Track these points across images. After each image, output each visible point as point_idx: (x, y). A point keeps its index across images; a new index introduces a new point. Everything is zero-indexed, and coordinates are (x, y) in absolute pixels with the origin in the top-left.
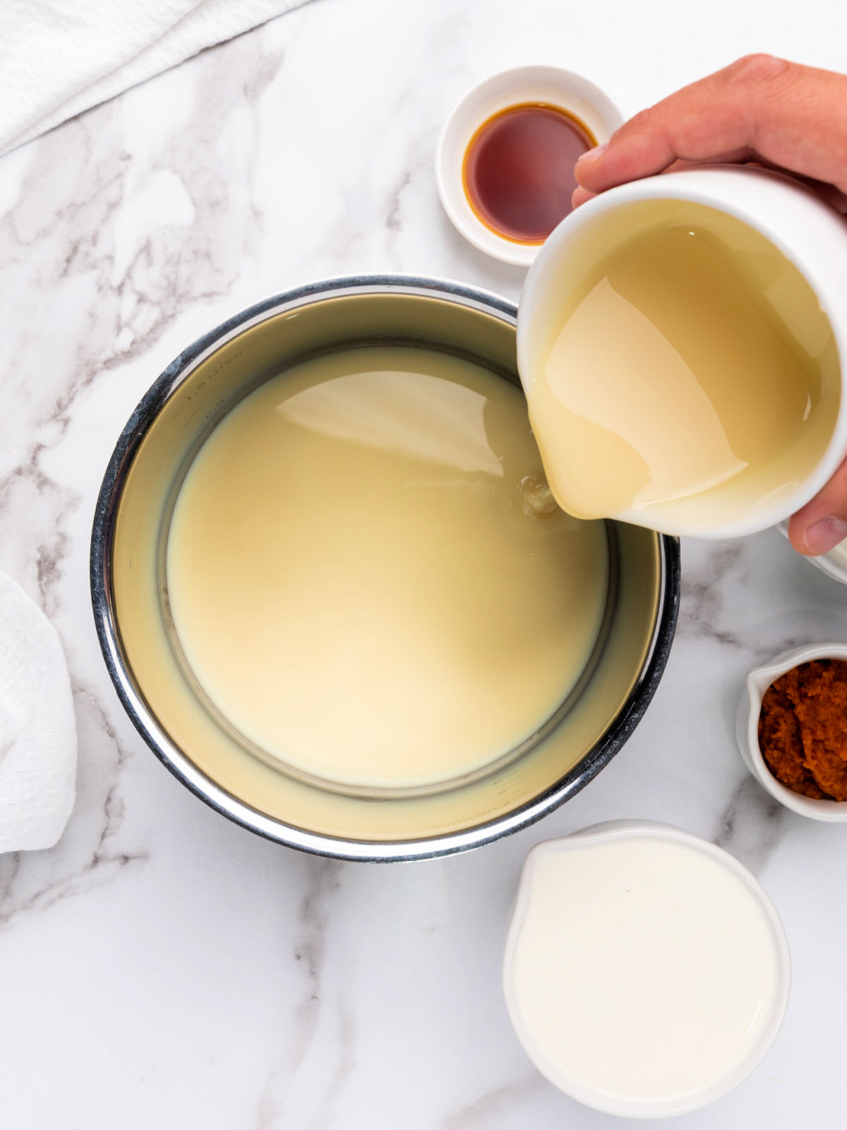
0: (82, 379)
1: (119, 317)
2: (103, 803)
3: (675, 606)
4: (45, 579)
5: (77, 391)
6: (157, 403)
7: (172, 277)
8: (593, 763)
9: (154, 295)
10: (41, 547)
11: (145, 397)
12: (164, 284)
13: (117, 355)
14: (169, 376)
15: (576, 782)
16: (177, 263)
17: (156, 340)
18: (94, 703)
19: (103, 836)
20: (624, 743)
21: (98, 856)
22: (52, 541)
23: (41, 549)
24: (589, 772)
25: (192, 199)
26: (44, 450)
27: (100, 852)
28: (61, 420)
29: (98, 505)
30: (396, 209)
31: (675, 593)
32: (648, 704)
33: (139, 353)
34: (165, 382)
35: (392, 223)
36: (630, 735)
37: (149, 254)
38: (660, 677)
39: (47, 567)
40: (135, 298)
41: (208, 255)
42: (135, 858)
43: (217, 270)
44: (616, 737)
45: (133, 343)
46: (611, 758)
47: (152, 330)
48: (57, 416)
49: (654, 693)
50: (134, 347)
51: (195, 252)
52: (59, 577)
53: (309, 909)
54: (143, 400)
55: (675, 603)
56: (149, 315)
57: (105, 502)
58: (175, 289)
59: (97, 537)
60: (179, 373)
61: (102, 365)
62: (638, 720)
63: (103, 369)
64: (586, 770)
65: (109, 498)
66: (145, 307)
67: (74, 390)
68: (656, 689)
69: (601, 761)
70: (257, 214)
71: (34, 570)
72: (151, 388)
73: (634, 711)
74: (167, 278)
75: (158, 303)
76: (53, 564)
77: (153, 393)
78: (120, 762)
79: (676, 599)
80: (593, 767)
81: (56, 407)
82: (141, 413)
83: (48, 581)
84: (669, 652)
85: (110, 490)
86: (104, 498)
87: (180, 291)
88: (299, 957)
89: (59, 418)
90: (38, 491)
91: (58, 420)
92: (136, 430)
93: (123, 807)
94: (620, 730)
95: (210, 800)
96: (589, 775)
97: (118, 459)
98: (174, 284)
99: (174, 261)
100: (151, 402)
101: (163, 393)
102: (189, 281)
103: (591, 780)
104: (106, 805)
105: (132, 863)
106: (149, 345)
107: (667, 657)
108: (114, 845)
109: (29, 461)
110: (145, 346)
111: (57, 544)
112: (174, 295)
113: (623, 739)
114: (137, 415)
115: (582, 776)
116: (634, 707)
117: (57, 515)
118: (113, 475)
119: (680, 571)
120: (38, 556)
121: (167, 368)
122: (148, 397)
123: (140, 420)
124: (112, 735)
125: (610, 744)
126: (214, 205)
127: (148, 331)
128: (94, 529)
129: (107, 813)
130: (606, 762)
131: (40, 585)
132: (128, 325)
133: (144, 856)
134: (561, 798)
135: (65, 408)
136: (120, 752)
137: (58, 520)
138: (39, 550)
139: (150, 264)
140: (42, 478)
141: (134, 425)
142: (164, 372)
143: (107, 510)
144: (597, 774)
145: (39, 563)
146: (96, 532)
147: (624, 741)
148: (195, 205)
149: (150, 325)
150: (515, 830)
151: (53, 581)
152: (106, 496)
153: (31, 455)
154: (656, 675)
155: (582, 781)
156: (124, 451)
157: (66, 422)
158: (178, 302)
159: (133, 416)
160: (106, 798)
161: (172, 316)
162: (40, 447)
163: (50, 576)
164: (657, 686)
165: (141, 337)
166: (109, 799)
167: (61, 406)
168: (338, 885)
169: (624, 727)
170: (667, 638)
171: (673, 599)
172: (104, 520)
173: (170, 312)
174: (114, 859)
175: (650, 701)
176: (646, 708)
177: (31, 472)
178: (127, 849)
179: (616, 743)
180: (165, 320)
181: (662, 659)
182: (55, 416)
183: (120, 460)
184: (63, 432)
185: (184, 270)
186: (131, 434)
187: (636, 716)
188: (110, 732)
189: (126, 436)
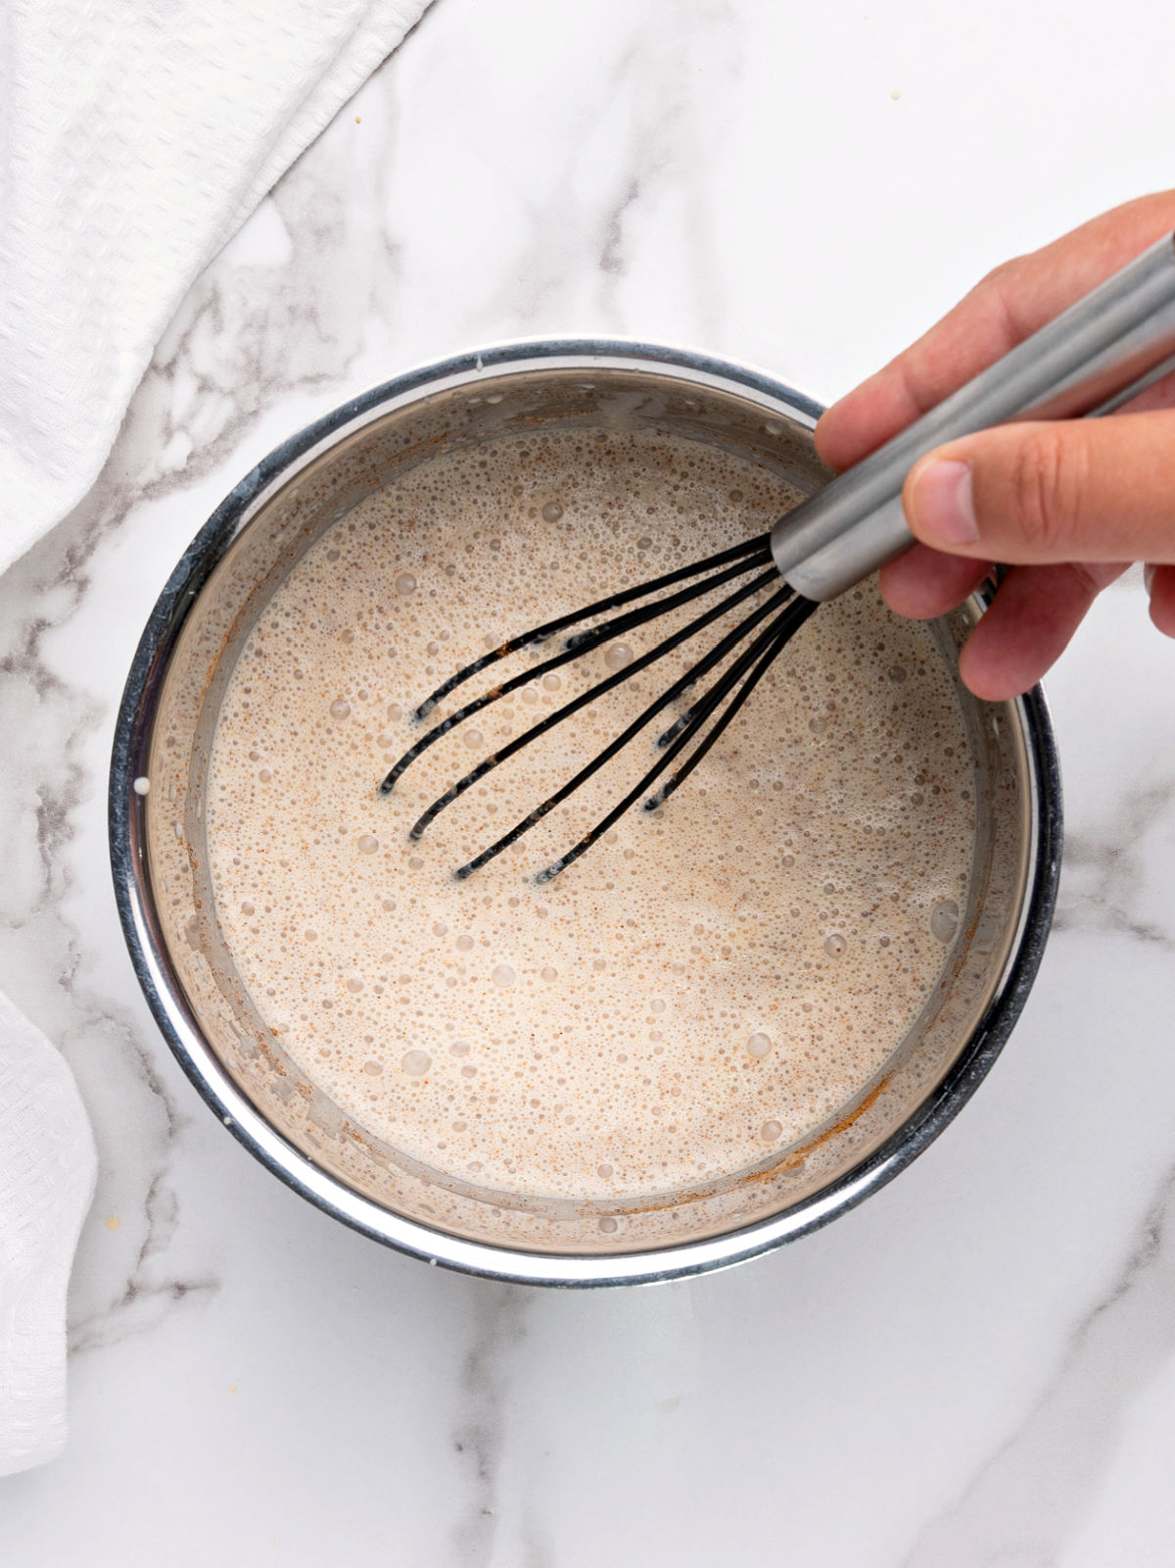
0: (108, 516)
1: (169, 415)
2: (144, 1200)
3: (1053, 879)
4: (49, 839)
5: (100, 534)
6: (220, 544)
7: (255, 349)
8: (918, 1130)
9: (225, 380)
10: (43, 787)
11: (200, 533)
12: (241, 360)
13: (164, 476)
14: (240, 499)
15: (891, 1161)
16: (263, 328)
17: (228, 451)
18: (128, 1038)
19: (143, 1253)
20: (968, 1098)
21: (134, 1285)
22: (60, 777)
23: (42, 791)
24: (913, 1145)
25: (287, 224)
26: (48, 629)
27: (138, 1279)
28: (74, 580)
29: (122, 708)
30: (617, 240)
31: (1053, 858)
32: (1008, 1036)
33: (202, 474)
34: (233, 507)
35: (609, 263)
36: (978, 1086)
37: (216, 313)
38: (1027, 993)
39: (52, 819)
40: (194, 384)
41: (312, 315)
42: (195, 1287)
43: (327, 339)
44: (955, 1089)
45: (191, 457)
46: (949, 1123)
47: (222, 436)
48: (68, 574)
49: (1018, 1017)
50: (193, 463)
51: (292, 310)
52: (70, 837)
53: (476, 1371)
54: (196, 538)
55: (1053, 874)
56: (216, 413)
57: (133, 703)
58: (259, 370)
59: (120, 760)
60: (255, 495)
61: (140, 493)
62: (991, 1062)
63: (141, 498)
64: (907, 1141)
65: (140, 696)
66: (211, 399)
67: (94, 533)
68: (1020, 1012)
69: (933, 1128)
70: (391, 248)
71: (31, 824)
72: (209, 520)
73: (985, 1047)
74: (246, 351)
75: (232, 393)
76: (63, 814)
77: (214, 528)
78: (171, 1132)
79: (1054, 868)
80: (919, 1137)
81: (67, 560)
82: (195, 559)
83: (55, 842)
84: (1042, 953)
85: (141, 684)
86: (133, 698)
87: (267, 373)
88: (460, 1448)
89: (72, 578)
90: (38, 696)
91: (69, 581)
92: (186, 586)
93: (176, 1207)
94: (961, 1078)
95: (299, 1183)
96: (912, 1149)
97: (155, 633)
98: (258, 362)
99: (258, 324)
100: (210, 542)
101: (229, 527)
102: (282, 356)
103: (916, 1157)
104: (148, 1202)
105: (190, 1294)
106: (217, 461)
107: (1039, 960)
108: (162, 1267)
109: (24, 649)
110: (211, 462)
111: (68, 782)
112: (258, 379)
113: (966, 1092)
114: (187, 562)
115: (902, 1151)
116: (985, 1041)
117: (69, 736)
118: (147, 661)
119: (1062, 823)
120: (39, 802)
121: (237, 487)
122: (205, 534)
123: (192, 570)
124: (157, 1090)
125: (947, 1100)
126: (322, 233)
127: (215, 438)
128: (115, 746)
129: (149, 1215)
130: (941, 1129)
131: (42, 849)
132: (183, 428)
133: (211, 1285)
134: (868, 1186)
135: (81, 562)
136: (171, 1116)
137: (69, 744)
138: (39, 793)
139: (218, 329)
140: (44, 677)
141: (182, 579)
142: (231, 494)
143: (136, 716)
144: (925, 1148)
145: (40, 812)
146: (119, 751)
147: (968, 1095)
148: (291, 234)
149: (218, 428)
150: (791, 1237)
151: (61, 842)
152: (135, 694)
153: (27, 638)
154: (1020, 989)
155: (902, 1160)
156: (166, 620)
157: (83, 585)
158: (264, 390)
159: (181, 563)
160: (148, 1191)
161: (255, 413)
162: (41, 625)
163: (58, 834)
164: (1022, 1007)
165: (205, 447)
166: (152, 1193)
167: (74, 559)
168: (522, 1332)
169: (968, 1071)
170: (1038, 931)
171: (1050, 868)
172: (132, 733)
173: (251, 407)
174: (160, 1290)
175: (1010, 1032)
176: (1004, 1043)
177: (26, 667)
178: (183, 1272)
179: (956, 1098)
180: (243, 420)
181: (1031, 963)
182: (63, 576)
183: (160, 635)
184: (78, 600)
185: (275, 339)
186: (178, 594)
187: (988, 1055)
188: (154, 1084)
189: (169, 596)
